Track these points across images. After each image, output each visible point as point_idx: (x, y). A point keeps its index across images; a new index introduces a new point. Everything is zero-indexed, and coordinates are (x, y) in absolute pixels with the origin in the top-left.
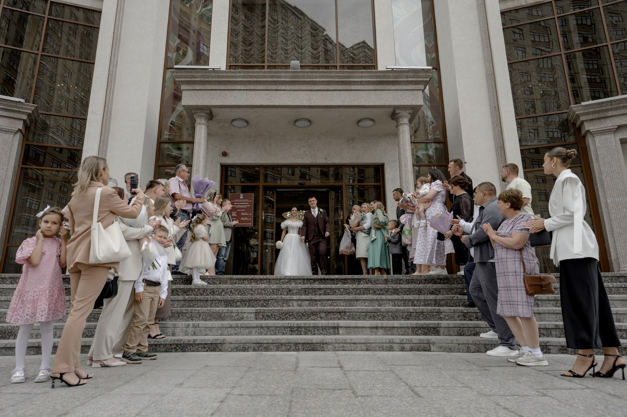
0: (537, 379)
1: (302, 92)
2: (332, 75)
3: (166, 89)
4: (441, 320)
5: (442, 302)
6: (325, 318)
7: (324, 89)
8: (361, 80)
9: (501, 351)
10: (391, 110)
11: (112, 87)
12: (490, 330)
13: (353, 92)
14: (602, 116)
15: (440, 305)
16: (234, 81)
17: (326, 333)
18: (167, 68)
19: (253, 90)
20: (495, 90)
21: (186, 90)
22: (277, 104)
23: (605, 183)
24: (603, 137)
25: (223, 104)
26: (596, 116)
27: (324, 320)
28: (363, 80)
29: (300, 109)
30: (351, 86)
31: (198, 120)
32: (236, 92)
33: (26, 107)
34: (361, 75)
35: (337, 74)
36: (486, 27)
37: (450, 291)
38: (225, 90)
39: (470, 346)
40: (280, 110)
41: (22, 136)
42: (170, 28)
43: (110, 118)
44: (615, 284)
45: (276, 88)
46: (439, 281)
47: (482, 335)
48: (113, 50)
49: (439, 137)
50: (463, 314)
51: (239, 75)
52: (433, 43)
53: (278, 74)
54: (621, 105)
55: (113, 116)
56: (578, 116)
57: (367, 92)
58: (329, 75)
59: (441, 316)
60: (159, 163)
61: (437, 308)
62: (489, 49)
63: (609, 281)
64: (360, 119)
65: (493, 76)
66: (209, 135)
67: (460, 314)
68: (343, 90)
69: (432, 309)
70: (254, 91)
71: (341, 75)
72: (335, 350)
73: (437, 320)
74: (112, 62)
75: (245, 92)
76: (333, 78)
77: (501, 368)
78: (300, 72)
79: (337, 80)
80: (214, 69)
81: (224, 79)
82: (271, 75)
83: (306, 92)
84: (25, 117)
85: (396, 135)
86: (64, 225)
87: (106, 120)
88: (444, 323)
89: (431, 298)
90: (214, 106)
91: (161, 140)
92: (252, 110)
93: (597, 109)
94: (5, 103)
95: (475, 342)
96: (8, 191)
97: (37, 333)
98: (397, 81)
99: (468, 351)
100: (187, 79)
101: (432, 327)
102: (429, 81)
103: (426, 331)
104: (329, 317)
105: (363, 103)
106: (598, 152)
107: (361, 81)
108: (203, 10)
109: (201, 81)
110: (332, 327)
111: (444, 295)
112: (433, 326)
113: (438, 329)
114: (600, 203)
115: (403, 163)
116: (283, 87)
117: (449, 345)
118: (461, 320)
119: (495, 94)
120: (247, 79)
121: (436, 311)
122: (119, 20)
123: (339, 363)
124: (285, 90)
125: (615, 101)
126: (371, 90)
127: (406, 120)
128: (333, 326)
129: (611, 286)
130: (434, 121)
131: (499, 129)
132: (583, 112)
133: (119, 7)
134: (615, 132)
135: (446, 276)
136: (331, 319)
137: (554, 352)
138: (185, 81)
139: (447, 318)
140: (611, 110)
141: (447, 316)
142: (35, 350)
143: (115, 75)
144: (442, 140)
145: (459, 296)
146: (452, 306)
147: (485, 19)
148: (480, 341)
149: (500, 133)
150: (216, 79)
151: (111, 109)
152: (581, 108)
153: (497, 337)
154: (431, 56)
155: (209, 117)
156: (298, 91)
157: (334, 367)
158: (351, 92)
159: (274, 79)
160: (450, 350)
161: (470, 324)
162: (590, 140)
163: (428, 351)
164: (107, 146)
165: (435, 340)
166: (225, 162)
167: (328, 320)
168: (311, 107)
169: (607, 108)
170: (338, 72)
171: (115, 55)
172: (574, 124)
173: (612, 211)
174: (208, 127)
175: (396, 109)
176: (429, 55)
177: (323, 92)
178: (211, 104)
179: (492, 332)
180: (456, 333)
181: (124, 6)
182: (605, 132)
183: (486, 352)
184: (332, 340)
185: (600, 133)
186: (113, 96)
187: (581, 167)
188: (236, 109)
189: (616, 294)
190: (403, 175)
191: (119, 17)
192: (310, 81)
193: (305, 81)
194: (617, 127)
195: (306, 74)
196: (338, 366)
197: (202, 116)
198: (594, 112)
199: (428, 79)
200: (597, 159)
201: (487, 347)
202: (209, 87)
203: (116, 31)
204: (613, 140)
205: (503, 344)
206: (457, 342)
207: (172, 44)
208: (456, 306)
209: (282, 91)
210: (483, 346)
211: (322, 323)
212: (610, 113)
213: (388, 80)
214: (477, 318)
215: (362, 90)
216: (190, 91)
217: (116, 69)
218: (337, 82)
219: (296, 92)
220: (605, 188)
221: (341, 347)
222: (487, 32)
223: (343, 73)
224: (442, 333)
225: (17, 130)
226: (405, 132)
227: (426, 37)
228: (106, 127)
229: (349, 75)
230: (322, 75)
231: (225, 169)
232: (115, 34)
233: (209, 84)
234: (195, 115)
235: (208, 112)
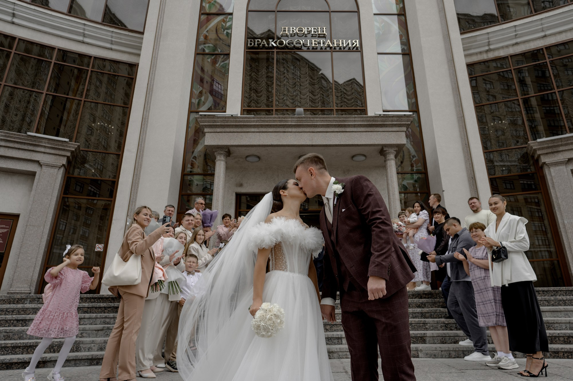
0: (502, 378)
1: (306, 133)
2: (330, 119)
3: (189, 129)
4: (427, 330)
5: (427, 315)
6: (330, 330)
7: (324, 131)
8: (354, 123)
9: (476, 356)
10: (380, 147)
11: (145, 129)
12: (467, 339)
13: (348, 133)
14: (555, 150)
15: (425, 317)
16: (249, 125)
17: (331, 343)
18: (190, 112)
19: (264, 132)
20: (465, 130)
21: (208, 132)
22: (285, 144)
23: (562, 207)
24: (557, 168)
25: (240, 144)
26: (550, 150)
27: (329, 332)
28: (356, 123)
29: (304, 148)
30: (346, 129)
31: (218, 157)
32: (250, 133)
33: (70, 145)
34: (354, 119)
35: (334, 119)
36: (455, 78)
37: (433, 305)
38: (241, 132)
39: (451, 352)
40: (287, 148)
41: (65, 170)
42: (194, 78)
43: (143, 155)
44: (568, 297)
45: (284, 130)
46: (424, 296)
47: (461, 343)
48: (147, 98)
49: (420, 168)
50: (444, 325)
51: (253, 120)
52: (413, 90)
53: (286, 119)
54: (569, 142)
55: (145, 154)
56: (535, 150)
57: (360, 133)
58: (328, 119)
59: (427, 327)
60: (183, 193)
61: (423, 320)
62: (459, 96)
63: (564, 294)
64: (354, 154)
65: (463, 118)
66: (227, 168)
67: (442, 325)
68: (340, 132)
69: (419, 321)
70: (266, 133)
71: (338, 119)
72: (339, 358)
73: (423, 330)
74: (145, 108)
75: (258, 134)
76: (330, 121)
77: (475, 371)
78: (304, 118)
79: (334, 123)
80: (232, 115)
81: (240, 124)
82: (280, 119)
83: (309, 133)
84: (69, 154)
85: (384, 167)
86: (98, 247)
87: (139, 156)
88: (429, 333)
89: (418, 311)
90: (232, 145)
91: (185, 172)
92: (263, 148)
93: (550, 145)
94: (53, 142)
95: (454, 349)
96: (51, 218)
97: (89, 346)
98: (384, 125)
99: (450, 357)
100: (210, 124)
101: (419, 337)
102: (410, 124)
103: (414, 340)
104: (334, 329)
105: (356, 143)
106: (554, 181)
107: (355, 125)
108: (222, 63)
109: (221, 125)
110: (336, 338)
111: (429, 308)
112: (420, 335)
113: (425, 338)
114: (559, 224)
115: (391, 192)
116: (290, 130)
117: (434, 352)
118: (443, 330)
119: (465, 133)
120: (259, 124)
121: (422, 322)
122: (152, 73)
123: (344, 369)
124: (291, 132)
125: (564, 138)
126: (363, 132)
127: (392, 156)
128: (337, 336)
129: (565, 299)
130: (416, 155)
131: (470, 162)
132: (539, 147)
133: (153, 63)
134: (566, 164)
135: (430, 291)
136: (335, 331)
137: (520, 357)
138: (208, 125)
139: (432, 328)
140: (562, 145)
141: (432, 326)
142: (89, 362)
143: (148, 119)
144: (423, 171)
145: (441, 309)
146: (436, 318)
147: (454, 72)
148: (459, 348)
149: (471, 165)
150: (234, 124)
151: (144, 147)
152: (537, 144)
153: (472, 345)
154: (411, 101)
155: (227, 154)
156: (302, 133)
157: (341, 372)
158: (346, 133)
159: (282, 123)
160: (435, 356)
161: (450, 333)
162: (546, 171)
163: (417, 357)
164: (139, 179)
165: (422, 347)
166: (240, 191)
167: (333, 332)
168: (312, 146)
169: (558, 144)
170: (335, 117)
171: (148, 102)
172: (533, 157)
173: (569, 231)
174: (226, 163)
175: (384, 147)
176: (410, 100)
177: (323, 133)
178: (229, 144)
179: (468, 340)
180: (439, 341)
181: (156, 62)
182: (559, 164)
183: (464, 357)
184: (337, 349)
185: (554, 165)
186: (145, 136)
187: (541, 193)
188: (250, 148)
189: (570, 306)
190: (392, 202)
191: (153, 71)
192: (312, 125)
193: (308, 125)
194: (567, 160)
195: (309, 119)
196: (344, 371)
197: (222, 154)
198: (548, 148)
199: (409, 123)
200: (553, 187)
201: (465, 353)
202: (228, 130)
203: (149, 83)
204: (565, 170)
205: (478, 350)
206: (440, 349)
207: (196, 92)
208: (439, 318)
209: (289, 133)
210: (461, 352)
211: (328, 335)
212: (561, 148)
213: (376, 123)
214: (456, 328)
215: (355, 132)
216: (212, 133)
217: (149, 114)
218: (335, 125)
219: (301, 133)
220: (562, 211)
221: (345, 355)
222: (456, 83)
223: (339, 118)
224: (427, 342)
225: (62, 165)
226: (392, 165)
227: (407, 85)
228: (139, 162)
229: (345, 119)
230: (322, 119)
231: (239, 196)
232: (149, 85)
233: (227, 127)
234: (215, 153)
235: (227, 150)
